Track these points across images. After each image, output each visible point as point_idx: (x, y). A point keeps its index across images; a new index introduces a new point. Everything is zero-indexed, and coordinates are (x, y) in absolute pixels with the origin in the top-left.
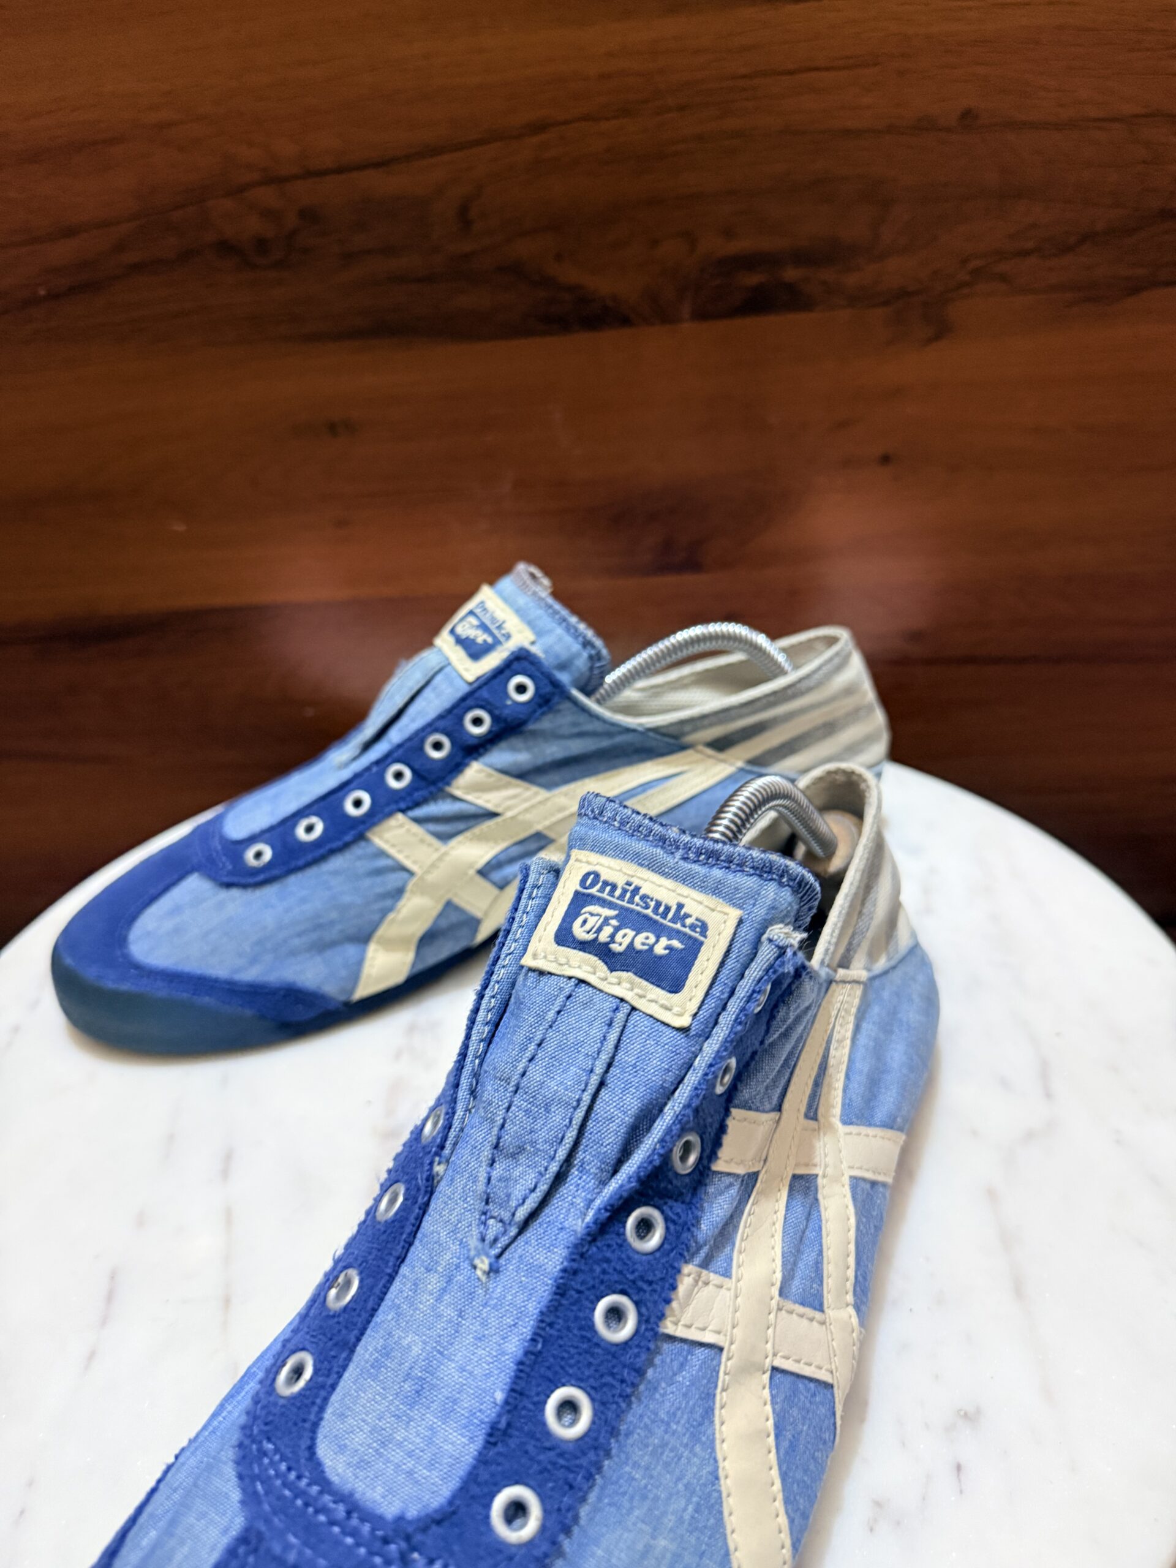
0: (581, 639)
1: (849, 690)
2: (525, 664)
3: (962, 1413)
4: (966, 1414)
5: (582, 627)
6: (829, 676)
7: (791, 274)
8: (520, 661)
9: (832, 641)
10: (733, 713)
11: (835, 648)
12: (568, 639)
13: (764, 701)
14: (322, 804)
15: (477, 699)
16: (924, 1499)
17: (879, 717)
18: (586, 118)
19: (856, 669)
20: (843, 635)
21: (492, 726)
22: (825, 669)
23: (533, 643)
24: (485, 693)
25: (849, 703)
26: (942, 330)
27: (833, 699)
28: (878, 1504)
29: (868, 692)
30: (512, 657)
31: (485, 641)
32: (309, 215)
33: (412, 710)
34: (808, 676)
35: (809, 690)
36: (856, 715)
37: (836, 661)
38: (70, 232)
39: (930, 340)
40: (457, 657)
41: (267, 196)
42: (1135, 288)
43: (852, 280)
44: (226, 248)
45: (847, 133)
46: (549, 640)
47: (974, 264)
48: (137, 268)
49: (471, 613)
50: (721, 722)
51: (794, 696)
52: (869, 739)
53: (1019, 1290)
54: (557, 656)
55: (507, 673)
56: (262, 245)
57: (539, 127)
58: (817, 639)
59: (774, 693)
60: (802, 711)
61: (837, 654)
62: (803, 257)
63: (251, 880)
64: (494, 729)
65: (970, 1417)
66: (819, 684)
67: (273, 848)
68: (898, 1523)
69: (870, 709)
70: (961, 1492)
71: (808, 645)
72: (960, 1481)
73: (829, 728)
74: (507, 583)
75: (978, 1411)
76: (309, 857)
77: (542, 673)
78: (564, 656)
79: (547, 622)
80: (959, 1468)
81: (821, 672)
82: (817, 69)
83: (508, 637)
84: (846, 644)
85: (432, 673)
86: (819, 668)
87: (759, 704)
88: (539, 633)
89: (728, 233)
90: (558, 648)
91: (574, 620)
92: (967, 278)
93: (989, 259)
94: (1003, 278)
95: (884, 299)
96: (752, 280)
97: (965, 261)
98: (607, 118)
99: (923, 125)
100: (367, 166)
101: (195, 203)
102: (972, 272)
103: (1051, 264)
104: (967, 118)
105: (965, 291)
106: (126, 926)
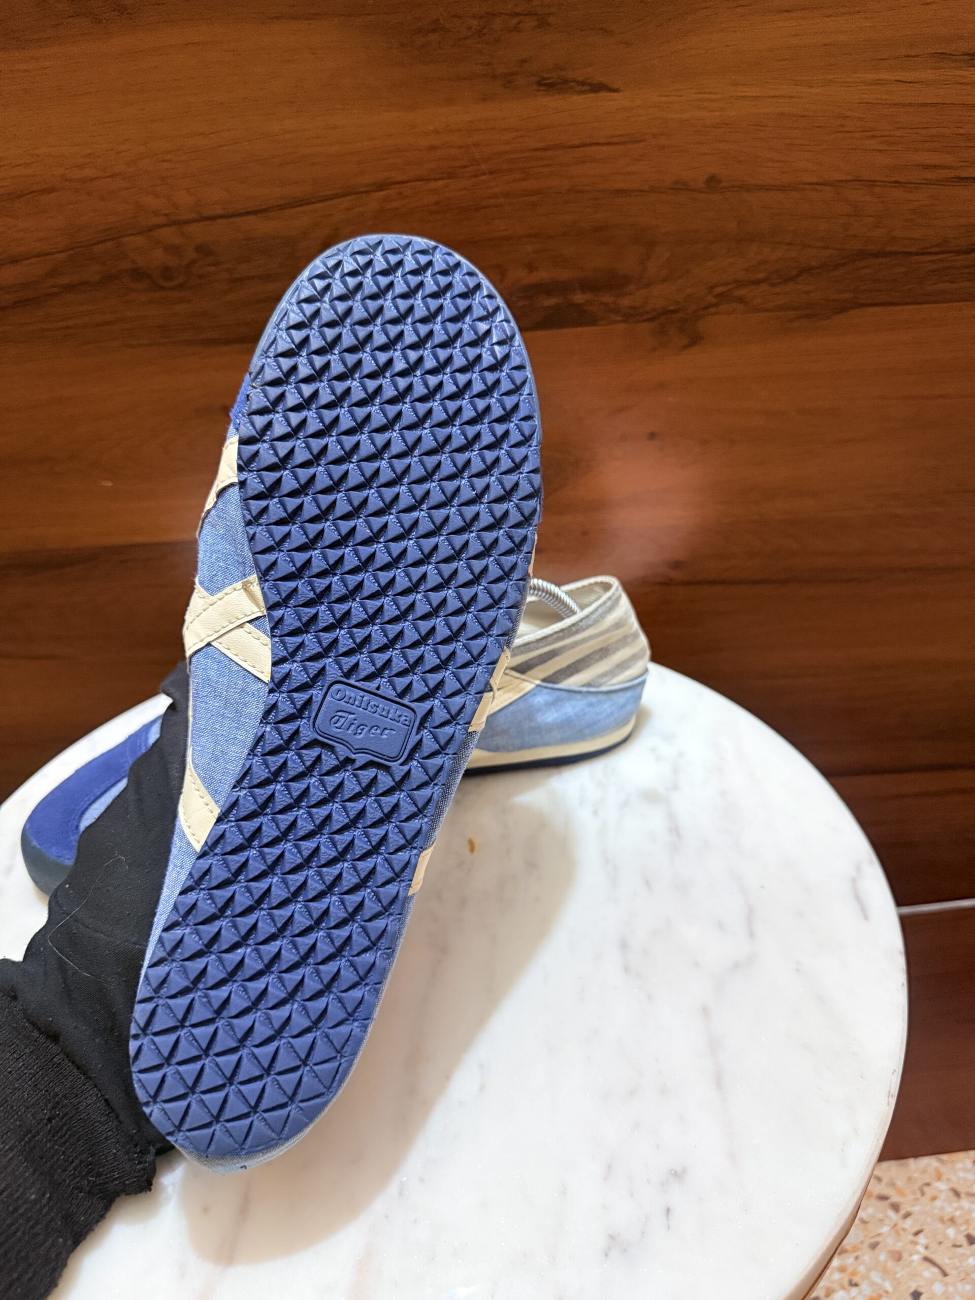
1: (618, 625)
3: (673, 1172)
4: (676, 1172)
6: (603, 616)
7: (579, 298)
9: (607, 587)
10: (531, 646)
11: (609, 594)
13: (555, 636)
16: (643, 1233)
17: (643, 640)
18: (420, 179)
19: (625, 607)
20: (615, 582)
22: (600, 611)
25: (620, 632)
26: (695, 340)
27: (607, 631)
28: (612, 1237)
29: (634, 623)
32: (203, 250)
34: (587, 617)
35: (588, 627)
36: (624, 641)
37: (609, 604)
39: (686, 347)
41: (168, 234)
42: (842, 308)
43: (625, 302)
44: (138, 274)
45: (619, 192)
47: (719, 290)
48: (69, 288)
50: (522, 653)
51: (577, 632)
52: (635, 658)
53: (719, 1082)
56: (167, 272)
58: (596, 583)
59: (562, 630)
60: (584, 641)
61: (610, 598)
62: (586, 285)
65: (678, 1175)
66: (596, 622)
68: (625, 1250)
69: (635, 636)
70: (669, 1228)
71: (589, 589)
72: (668, 1220)
73: (603, 652)
75: (684, 1171)
80: (668, 1211)
81: (597, 613)
82: (598, 144)
84: (617, 590)
86: (596, 610)
87: (550, 639)
89: (531, 267)
92: (714, 300)
93: (730, 287)
94: (741, 300)
95: (650, 316)
96: (550, 302)
97: (712, 288)
98: (435, 180)
99: (680, 187)
100: (248, 213)
101: (112, 239)
102: (715, 296)
103: (777, 290)
104: (713, 181)
105: (712, 310)
106: (77, 817)
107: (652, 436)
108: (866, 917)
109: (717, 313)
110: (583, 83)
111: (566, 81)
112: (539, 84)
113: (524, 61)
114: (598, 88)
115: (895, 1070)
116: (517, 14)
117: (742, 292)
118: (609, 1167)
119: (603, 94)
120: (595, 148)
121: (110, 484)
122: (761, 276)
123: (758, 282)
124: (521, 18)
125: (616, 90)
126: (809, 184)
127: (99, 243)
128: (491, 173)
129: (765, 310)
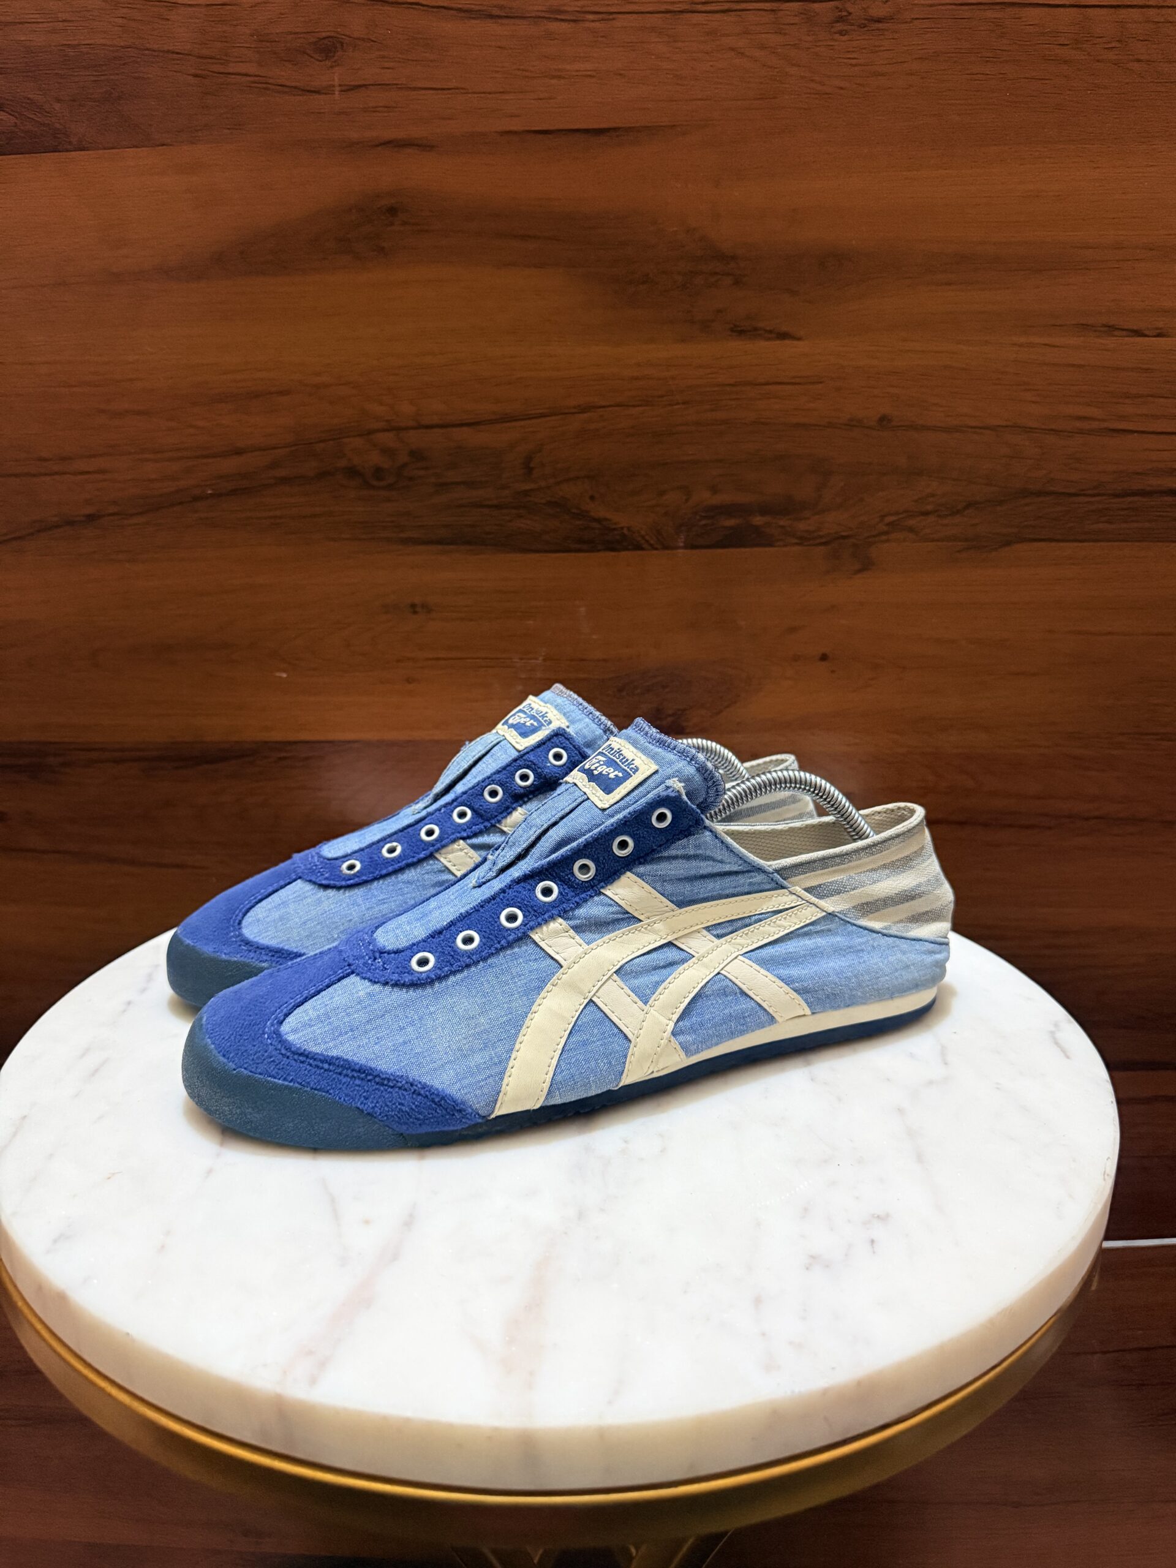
0: (602, 726)
2: (561, 739)
3: (876, 1217)
4: (879, 1218)
5: (603, 718)
7: (758, 520)
8: (559, 737)
12: (594, 726)
14: (400, 834)
15: (525, 760)
16: (846, 1255)
18: (620, 405)
21: (534, 781)
23: (568, 727)
24: (531, 757)
26: (866, 565)
28: (813, 1257)
30: (552, 733)
31: (532, 724)
32: (416, 455)
33: (474, 771)
38: (239, 452)
39: (860, 571)
40: (512, 736)
41: (387, 439)
42: (1007, 542)
43: (802, 526)
44: (352, 472)
46: (579, 726)
47: (890, 519)
48: (285, 480)
49: (520, 711)
53: (920, 1158)
54: (585, 737)
55: (549, 744)
56: (378, 472)
57: (583, 409)
62: (765, 510)
63: (343, 883)
64: (535, 783)
65: (883, 1218)
67: (361, 862)
68: (828, 1266)
70: (874, 1252)
72: (873, 1247)
74: (547, 694)
75: (888, 1217)
76: (390, 869)
77: (574, 746)
78: (590, 737)
79: (577, 714)
80: (872, 1241)
83: (550, 722)
85: (490, 746)
88: (572, 722)
89: (714, 490)
90: (585, 731)
91: (598, 713)
92: (885, 528)
93: (901, 516)
94: (911, 530)
95: (824, 540)
96: (731, 522)
97: (883, 517)
98: (634, 406)
99: (853, 424)
100: (461, 425)
101: (334, 439)
102: (888, 524)
103: (945, 521)
104: (884, 421)
105: (884, 537)
106: (241, 914)
107: (824, 657)
108: (1068, 1057)
109: (888, 541)
110: (770, 332)
111: (756, 329)
112: (732, 330)
113: (719, 311)
114: (783, 336)
115: (1109, 1158)
116: (716, 273)
117: (911, 522)
118: (806, 1210)
119: (787, 342)
120: (779, 387)
121: (284, 675)
122: (930, 508)
123: (926, 514)
124: (719, 277)
125: (799, 339)
126: (972, 427)
127: (321, 441)
128: (684, 403)
129: (933, 540)
